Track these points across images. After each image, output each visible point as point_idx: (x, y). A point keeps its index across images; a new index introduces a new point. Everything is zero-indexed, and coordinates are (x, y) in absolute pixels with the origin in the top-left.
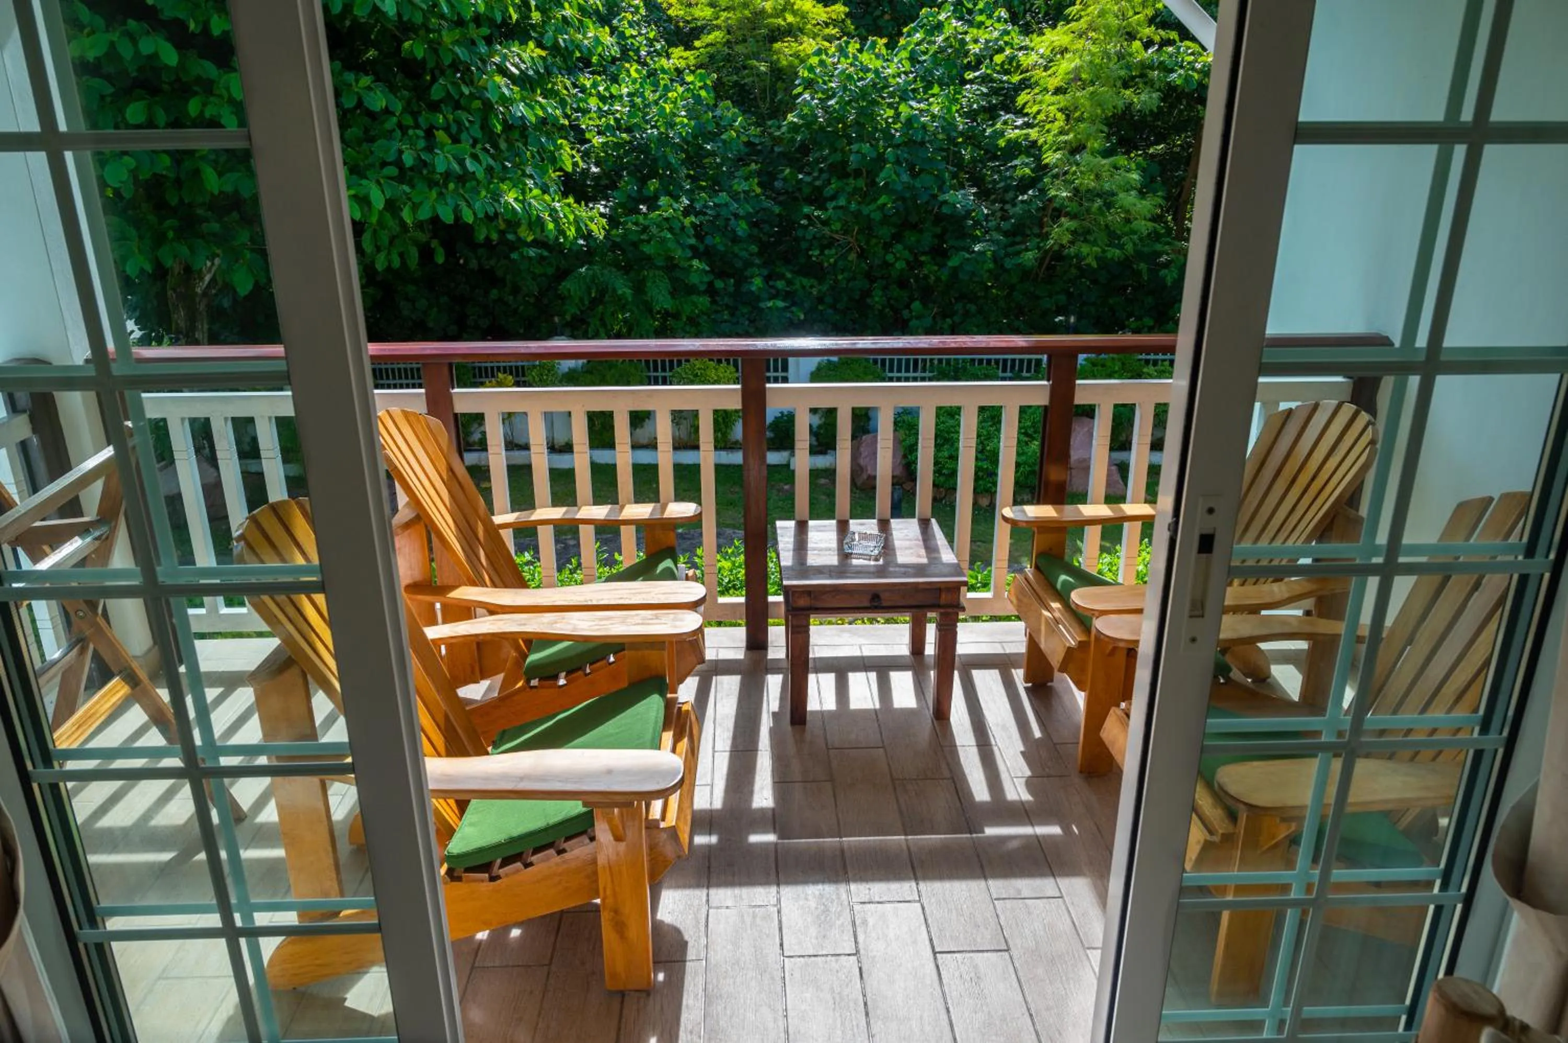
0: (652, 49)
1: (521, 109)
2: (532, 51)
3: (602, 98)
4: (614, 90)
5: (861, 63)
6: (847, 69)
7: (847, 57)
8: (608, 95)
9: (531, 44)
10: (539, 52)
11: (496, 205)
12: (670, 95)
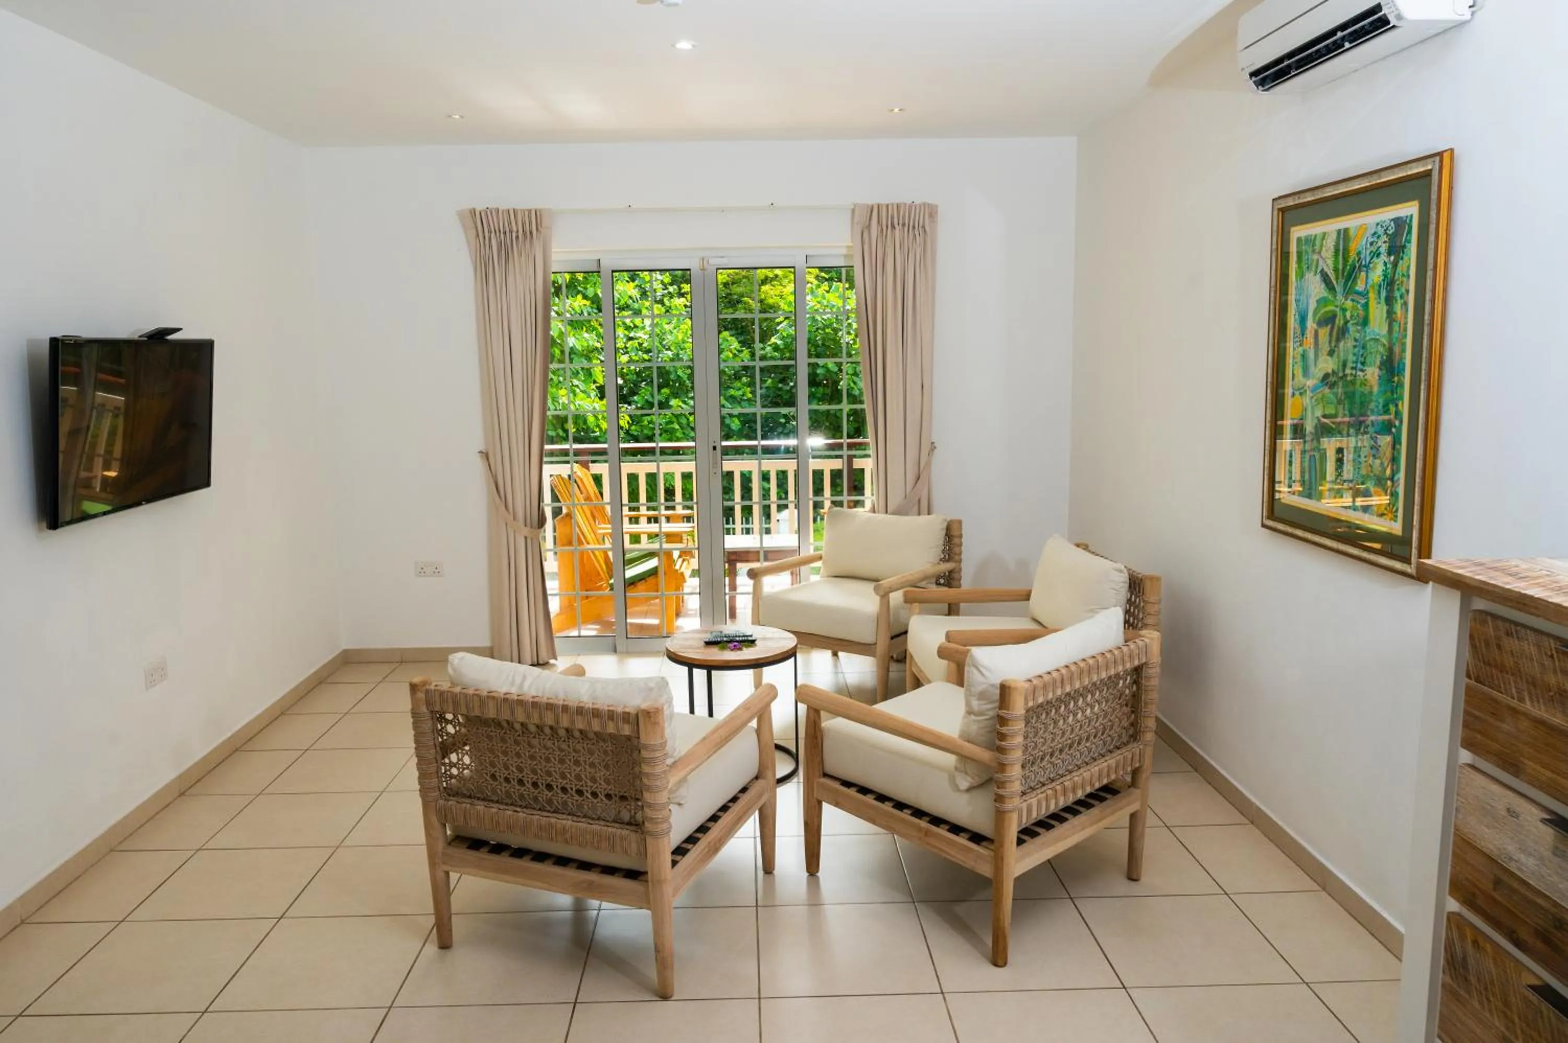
0: (666, 291)
1: (571, 341)
2: (578, 303)
3: (628, 328)
4: (638, 321)
5: (828, 301)
6: (816, 305)
7: (816, 297)
8: (632, 326)
9: (580, 297)
10: (585, 302)
11: (556, 404)
12: (682, 327)
